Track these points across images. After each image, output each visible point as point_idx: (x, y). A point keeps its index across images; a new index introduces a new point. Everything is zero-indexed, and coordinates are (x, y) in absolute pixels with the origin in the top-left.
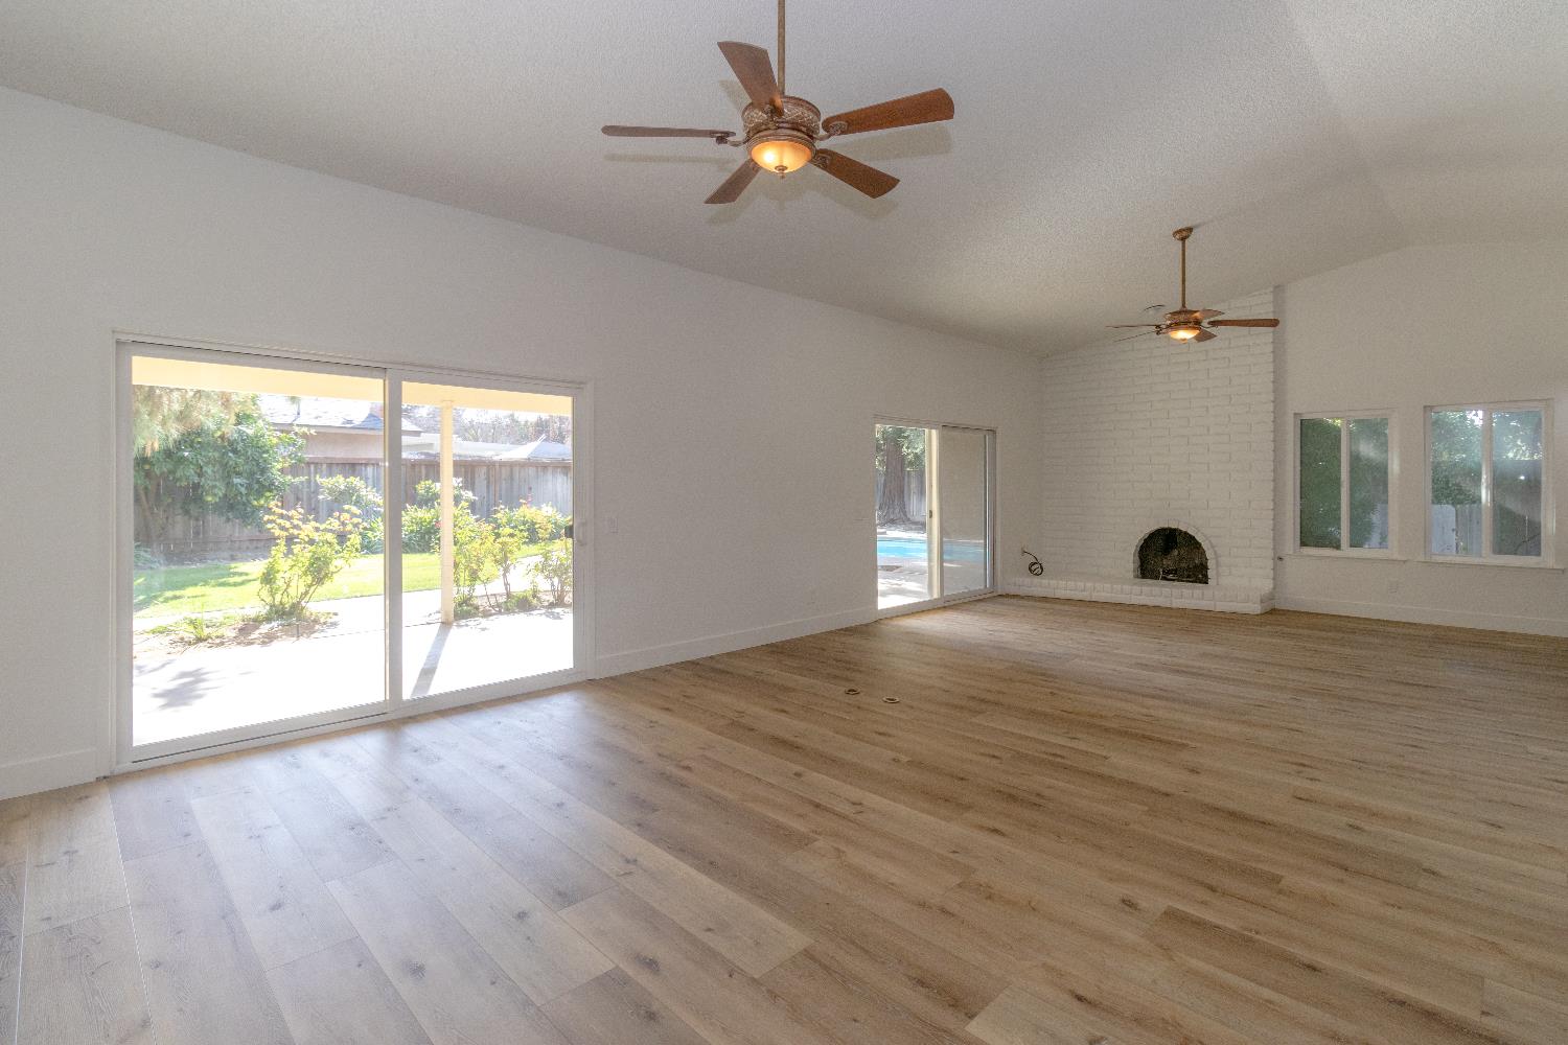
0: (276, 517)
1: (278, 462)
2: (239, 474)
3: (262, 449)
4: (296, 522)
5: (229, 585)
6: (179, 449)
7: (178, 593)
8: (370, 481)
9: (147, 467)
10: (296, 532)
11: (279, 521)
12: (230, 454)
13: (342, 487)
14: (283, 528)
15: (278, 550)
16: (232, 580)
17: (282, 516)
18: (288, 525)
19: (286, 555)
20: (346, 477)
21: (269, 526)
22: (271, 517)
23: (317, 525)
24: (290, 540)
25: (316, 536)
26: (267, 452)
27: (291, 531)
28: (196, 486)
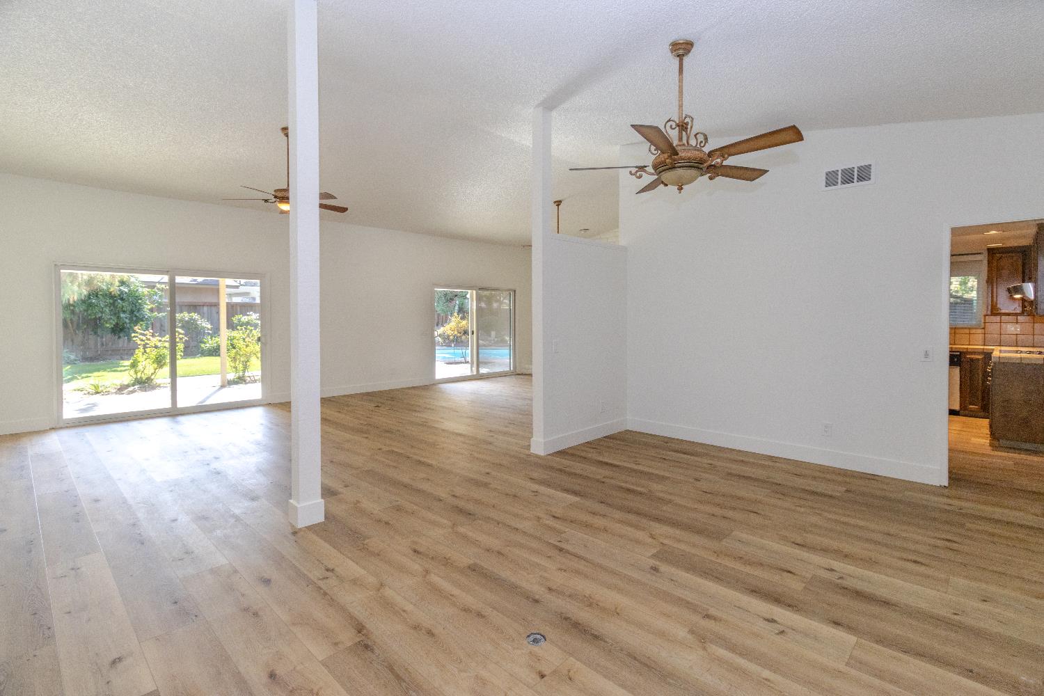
0: (140, 334)
1: (147, 304)
2: (124, 312)
3: (138, 298)
4: (148, 337)
5: (117, 371)
6: (90, 298)
7: (89, 375)
8: (206, 315)
9: (72, 308)
10: (148, 342)
11: (140, 336)
12: (119, 301)
13: (187, 319)
14: (142, 340)
15: (139, 352)
16: (119, 369)
17: (141, 334)
18: (144, 338)
19: (143, 354)
20: (189, 313)
21: (134, 339)
22: (136, 335)
23: (160, 338)
24: (145, 347)
25: (159, 344)
26: (141, 299)
27: (146, 341)
28: (100, 318)
